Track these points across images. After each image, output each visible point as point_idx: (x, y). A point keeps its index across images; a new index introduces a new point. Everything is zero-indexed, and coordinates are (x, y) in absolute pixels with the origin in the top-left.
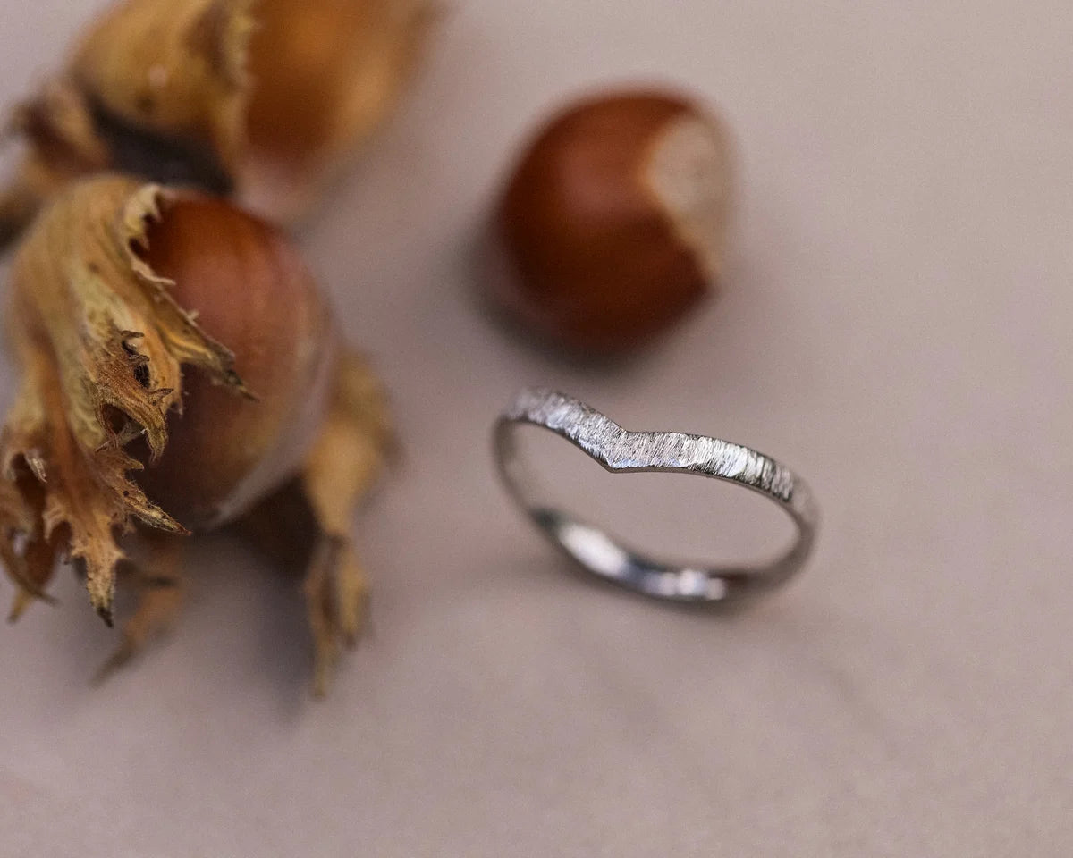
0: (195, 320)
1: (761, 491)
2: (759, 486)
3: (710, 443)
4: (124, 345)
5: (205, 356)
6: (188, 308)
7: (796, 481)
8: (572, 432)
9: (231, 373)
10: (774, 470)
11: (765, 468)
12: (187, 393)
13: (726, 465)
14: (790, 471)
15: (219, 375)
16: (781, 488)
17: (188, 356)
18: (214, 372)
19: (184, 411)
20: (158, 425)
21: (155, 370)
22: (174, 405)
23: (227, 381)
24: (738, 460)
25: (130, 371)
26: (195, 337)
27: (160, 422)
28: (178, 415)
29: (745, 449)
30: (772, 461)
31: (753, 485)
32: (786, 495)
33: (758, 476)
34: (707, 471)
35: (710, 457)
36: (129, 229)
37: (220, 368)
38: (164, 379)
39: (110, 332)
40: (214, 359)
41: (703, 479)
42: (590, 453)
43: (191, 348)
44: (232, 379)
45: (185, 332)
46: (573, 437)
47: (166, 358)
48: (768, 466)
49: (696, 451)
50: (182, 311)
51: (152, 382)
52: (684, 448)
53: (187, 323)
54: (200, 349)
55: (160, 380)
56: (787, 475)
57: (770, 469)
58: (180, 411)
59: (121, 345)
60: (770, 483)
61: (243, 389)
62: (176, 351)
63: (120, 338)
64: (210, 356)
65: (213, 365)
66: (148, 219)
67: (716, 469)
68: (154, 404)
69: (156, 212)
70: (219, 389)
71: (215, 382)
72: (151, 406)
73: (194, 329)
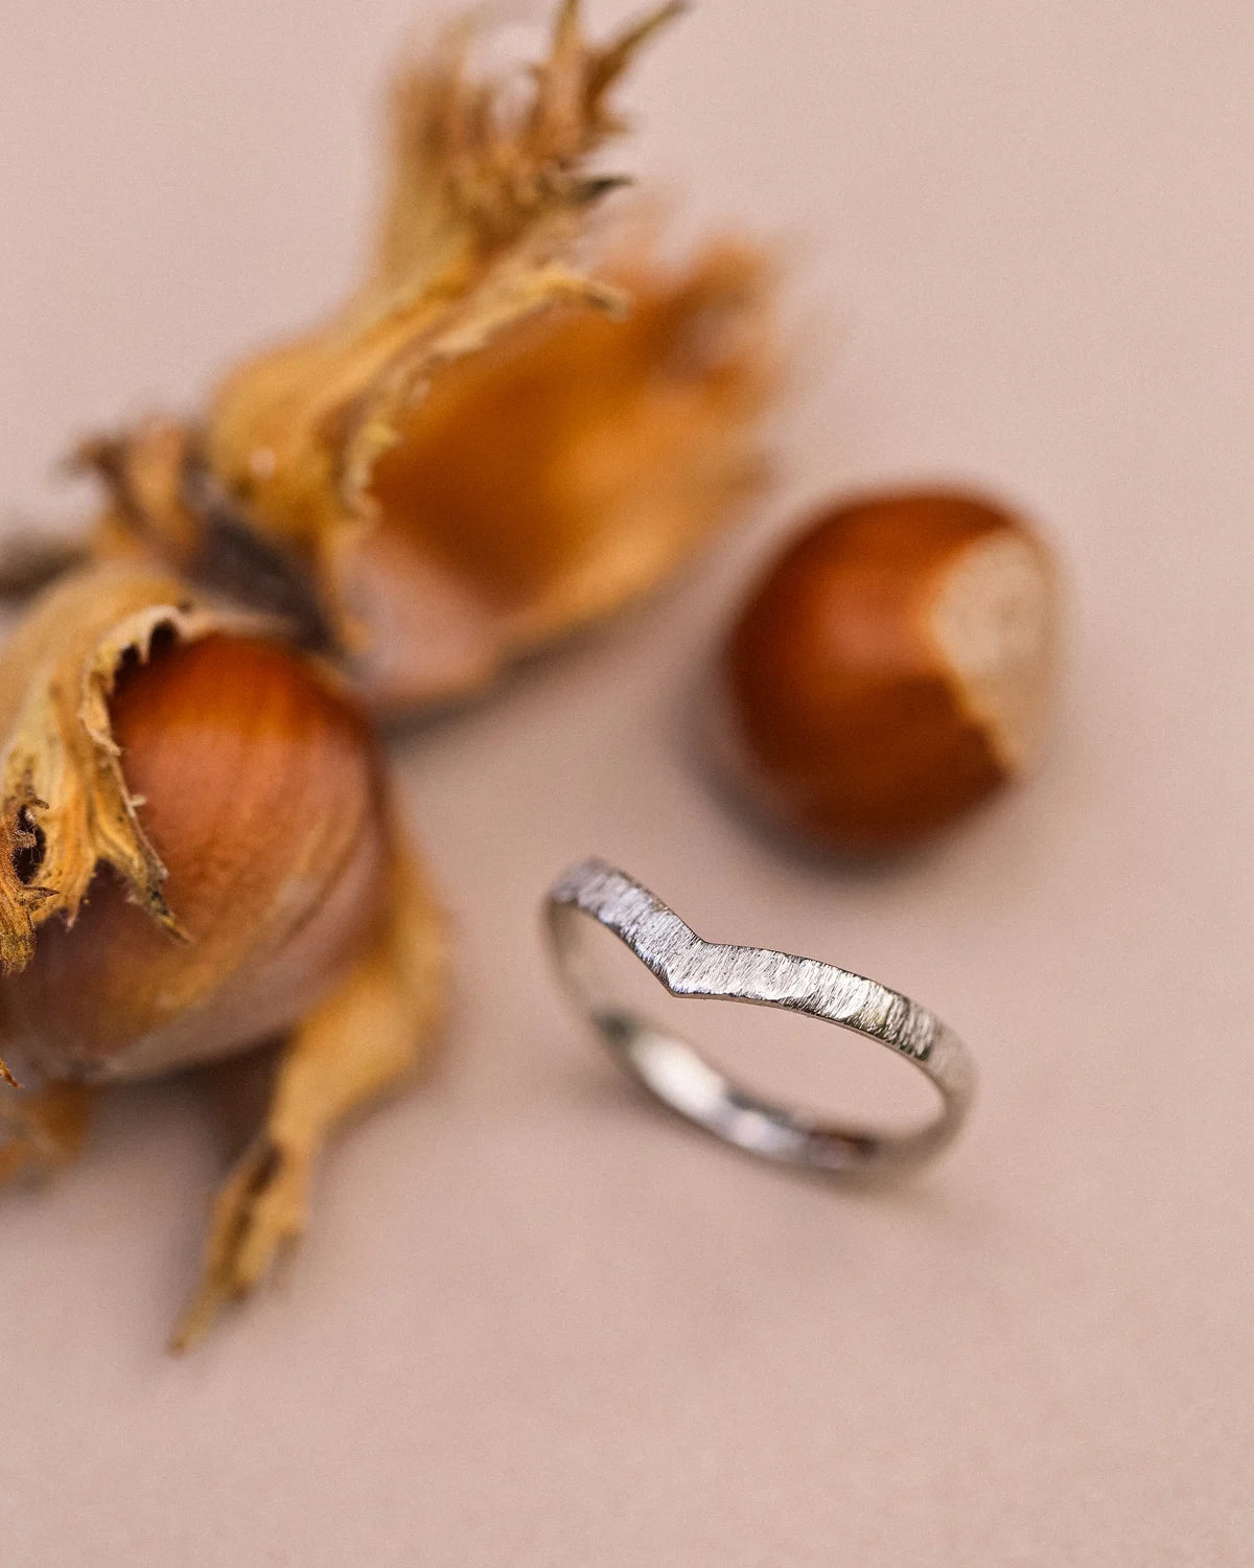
0: (136, 809)
1: (884, 1041)
2: (880, 1036)
3: (817, 970)
4: (22, 814)
5: (131, 860)
6: (133, 790)
7: (939, 1031)
8: (630, 930)
9: (156, 894)
10: (906, 1014)
11: (893, 1011)
12: (86, 901)
13: (835, 1003)
14: (930, 1015)
15: (138, 893)
16: (913, 1040)
17: (111, 852)
18: (135, 885)
19: (76, 923)
20: (19, 932)
21: (55, 857)
22: (64, 912)
23: (147, 904)
24: (855, 996)
25: (10, 849)
26: (129, 830)
27: (23, 928)
28: (65, 926)
29: (867, 982)
30: (906, 1001)
31: (870, 1033)
32: (920, 1049)
33: (880, 1020)
34: (807, 1008)
35: (813, 989)
36: (98, 659)
37: (143, 884)
38: (60, 873)
39: (18, 787)
40: (141, 870)
41: (802, 1018)
42: (649, 964)
43: (120, 845)
44: (155, 904)
45: (120, 820)
46: (630, 940)
47: (78, 846)
48: (899, 1008)
49: (794, 979)
50: (124, 792)
51: (42, 873)
52: (778, 973)
53: (124, 808)
54: (129, 850)
55: (55, 872)
56: (926, 1022)
57: (900, 1011)
58: (70, 922)
59: (19, 809)
60: (898, 1032)
61: (169, 921)
62: (100, 841)
63: (21, 800)
64: (136, 863)
65: (136, 877)
66: (130, 654)
67: (819, 1007)
68: (22, 903)
69: (144, 648)
70: (135, 909)
71: (132, 899)
72: (16, 905)
73: (130, 819)
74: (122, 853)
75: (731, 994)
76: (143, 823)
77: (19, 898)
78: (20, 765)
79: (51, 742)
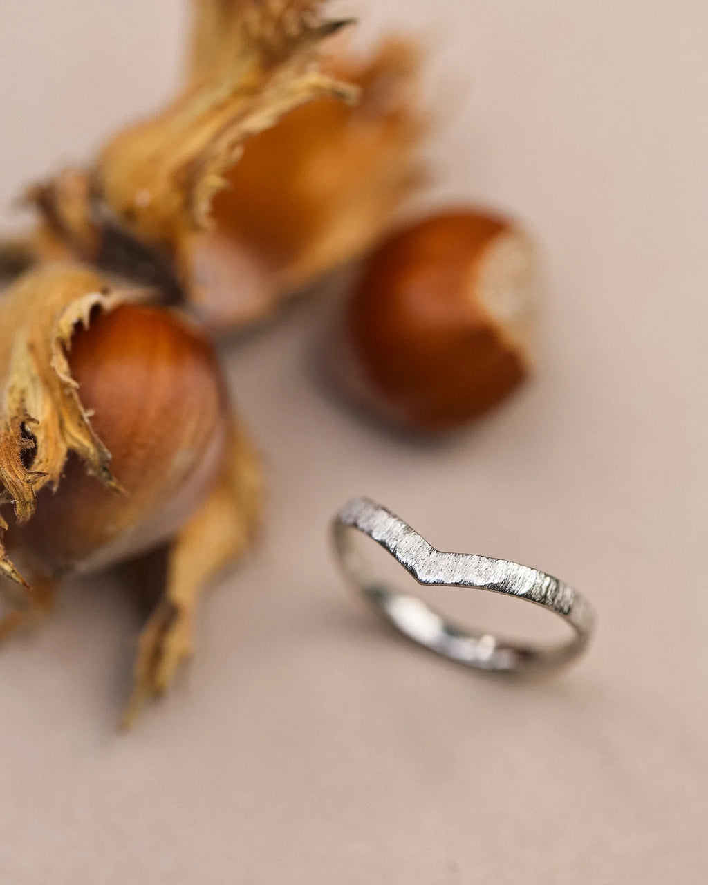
0: (90, 418)
1: (546, 606)
2: (544, 603)
3: (505, 566)
4: (23, 427)
5: (88, 450)
6: (86, 407)
7: (576, 597)
8: (392, 544)
9: (105, 469)
10: (557, 589)
11: (550, 588)
12: (64, 476)
13: (517, 585)
14: (572, 588)
15: (95, 468)
16: (562, 604)
17: (76, 445)
18: (91, 464)
19: (59, 490)
20: (27, 499)
21: (44, 449)
22: (51, 483)
23: (100, 474)
24: (527, 579)
25: (18, 449)
26: (85, 431)
27: (29, 497)
28: (51, 491)
29: (535, 571)
30: (557, 581)
31: (539, 601)
32: (566, 609)
33: (543, 593)
34: (501, 588)
35: (504, 577)
36: (60, 330)
37: (96, 463)
38: (47, 460)
39: (18, 410)
40: (94, 455)
41: (497, 595)
42: (405, 565)
43: (81, 440)
44: (105, 474)
45: (80, 425)
46: (392, 551)
47: (56, 443)
48: (553, 586)
49: (493, 572)
50: (81, 408)
51: (36, 461)
52: (483, 569)
53: (82, 418)
54: (87, 443)
55: (44, 460)
56: (568, 592)
57: (554, 588)
58: (55, 489)
59: (20, 424)
60: (553, 600)
61: (113, 483)
62: (68, 438)
63: (22, 418)
64: (92, 450)
65: (92, 459)
66: (78, 326)
67: (508, 588)
68: (28, 482)
69: (86, 321)
70: (92, 478)
71: (90, 472)
72: (25, 483)
73: (86, 425)
74: (82, 445)
75: (456, 583)
76: (94, 426)
77: (26, 479)
78: (17, 396)
79: (33, 380)
